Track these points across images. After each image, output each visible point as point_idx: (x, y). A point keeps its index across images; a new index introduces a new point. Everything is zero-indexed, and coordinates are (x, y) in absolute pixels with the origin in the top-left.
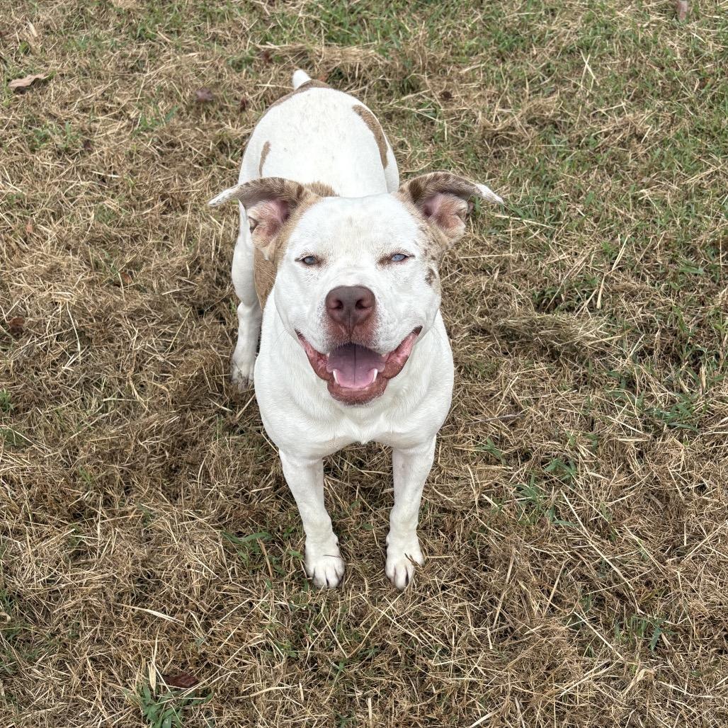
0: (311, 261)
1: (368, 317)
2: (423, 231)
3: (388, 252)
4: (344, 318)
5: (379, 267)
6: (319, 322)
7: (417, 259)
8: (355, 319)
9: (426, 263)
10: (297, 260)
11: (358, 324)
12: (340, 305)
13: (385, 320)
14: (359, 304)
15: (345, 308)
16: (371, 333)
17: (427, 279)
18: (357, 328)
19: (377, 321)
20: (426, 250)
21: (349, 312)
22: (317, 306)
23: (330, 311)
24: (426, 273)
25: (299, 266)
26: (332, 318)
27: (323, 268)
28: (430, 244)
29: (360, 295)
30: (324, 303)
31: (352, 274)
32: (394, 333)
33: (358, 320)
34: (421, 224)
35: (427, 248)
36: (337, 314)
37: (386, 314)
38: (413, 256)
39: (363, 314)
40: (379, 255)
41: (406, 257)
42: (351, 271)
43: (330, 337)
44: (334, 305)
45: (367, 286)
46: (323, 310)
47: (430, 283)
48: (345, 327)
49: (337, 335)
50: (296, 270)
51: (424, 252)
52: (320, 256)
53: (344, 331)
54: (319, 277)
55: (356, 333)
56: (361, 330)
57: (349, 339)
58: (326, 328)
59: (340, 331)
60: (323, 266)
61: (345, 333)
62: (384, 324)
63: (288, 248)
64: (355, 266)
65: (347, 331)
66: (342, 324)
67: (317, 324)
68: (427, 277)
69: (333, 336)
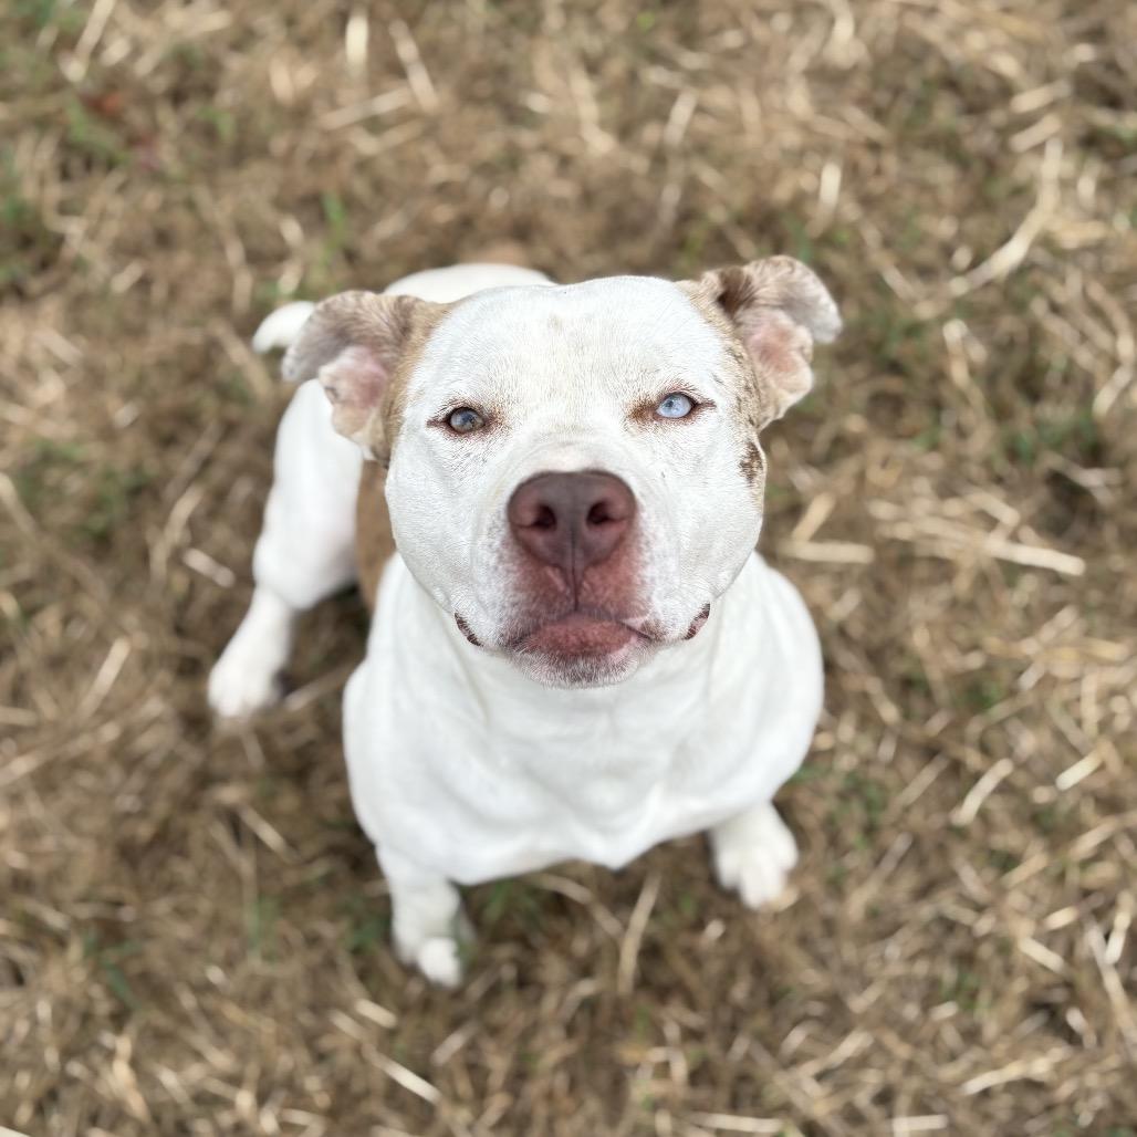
0: (467, 420)
1: (620, 543)
2: (735, 357)
3: (653, 390)
4: (559, 551)
5: (633, 426)
6: (493, 561)
7: (719, 412)
8: (587, 550)
9: (743, 427)
12: (546, 518)
13: (656, 548)
14: (596, 514)
15: (562, 524)
16: (629, 581)
17: (743, 465)
18: (595, 575)
19: (640, 550)
20: (739, 399)
21: (572, 534)
22: (487, 522)
23: (522, 532)
24: (743, 451)
26: (527, 550)
28: (747, 388)
29: (598, 493)
30: (503, 516)
31: (569, 444)
33: (597, 552)
35: (742, 396)
36: (539, 540)
37: (661, 535)
38: (711, 404)
39: (608, 534)
40: (631, 399)
41: (697, 404)
42: (564, 438)
43: (521, 596)
44: (529, 517)
45: (611, 469)
46: (503, 531)
47: (751, 477)
48: (563, 573)
49: (542, 592)
50: (430, 446)
51: (735, 402)
52: (488, 407)
53: (559, 582)
54: (488, 457)
55: (591, 585)
56: (603, 578)
57: (572, 601)
58: (513, 578)
59: (548, 582)
60: (496, 431)
61: (561, 588)
62: (657, 559)
63: (409, 405)
64: (574, 428)
65: (567, 583)
66: (555, 566)
67: (488, 569)
68: (747, 461)
69: (530, 595)
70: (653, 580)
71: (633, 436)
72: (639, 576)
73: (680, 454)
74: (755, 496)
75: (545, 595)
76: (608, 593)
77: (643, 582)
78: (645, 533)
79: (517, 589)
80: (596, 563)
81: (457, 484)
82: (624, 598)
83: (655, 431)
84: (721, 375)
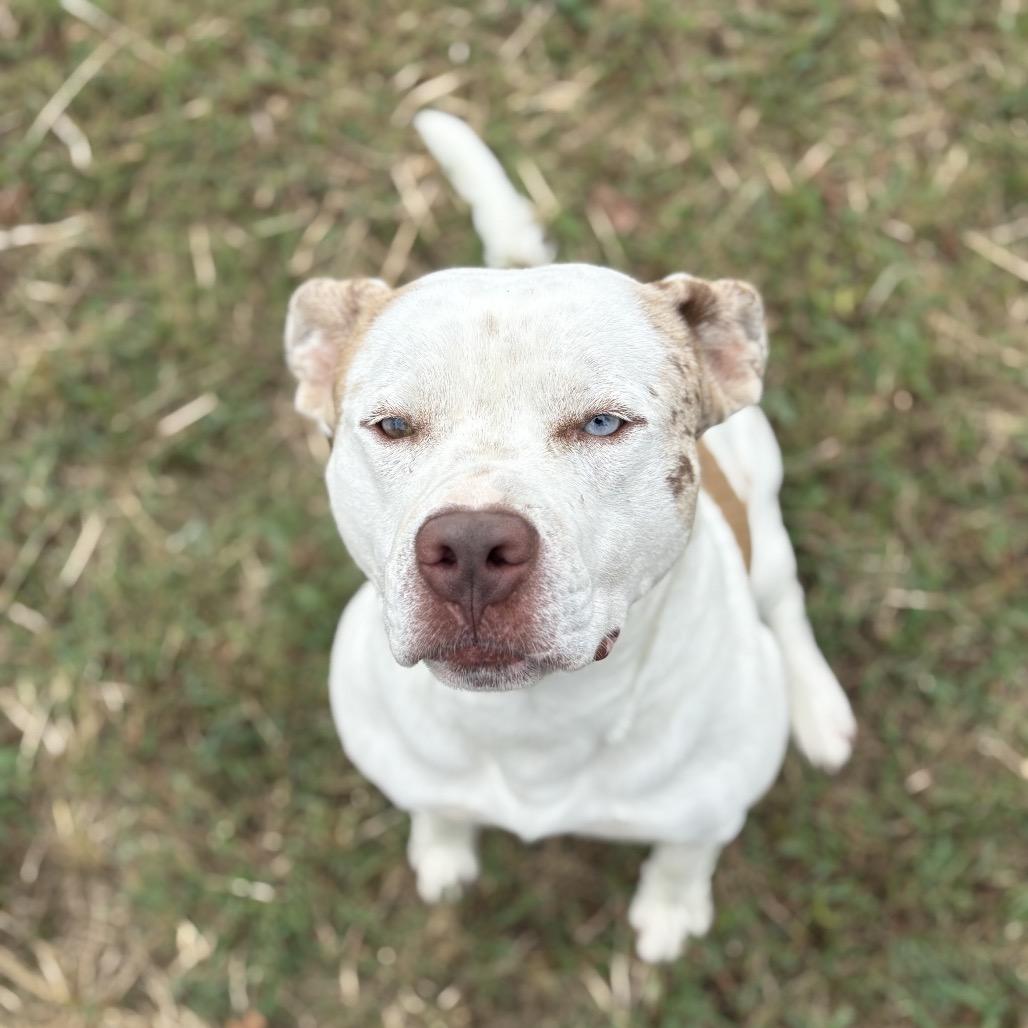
0: (395, 429)
1: (519, 584)
2: (678, 366)
3: (579, 410)
4: (458, 589)
5: (557, 446)
7: (651, 428)
8: (486, 590)
9: (676, 440)
10: (364, 424)
11: (494, 604)
12: (446, 556)
13: (562, 585)
14: (496, 556)
15: (461, 562)
16: (528, 620)
17: (671, 480)
18: (493, 613)
19: (540, 590)
20: (674, 413)
21: (470, 576)
23: (426, 568)
24: (673, 464)
25: (370, 438)
26: (429, 584)
27: (422, 446)
28: (687, 400)
29: (500, 533)
31: (485, 471)
32: (587, 612)
33: (495, 594)
34: (677, 351)
35: (678, 408)
36: (442, 576)
37: (566, 573)
38: (640, 421)
39: (504, 577)
40: (556, 417)
41: (623, 424)
42: (484, 461)
44: (432, 555)
45: (518, 507)
46: (410, 561)
47: (678, 491)
48: (463, 609)
49: (442, 624)
50: (363, 449)
51: (669, 415)
53: (458, 617)
54: (414, 468)
55: (490, 622)
56: (501, 616)
57: (472, 636)
58: (416, 605)
59: (448, 615)
60: (423, 441)
61: (461, 622)
62: (560, 596)
63: (347, 397)
64: (496, 447)
65: (466, 618)
66: (455, 602)
67: (395, 592)
68: (674, 475)
69: (431, 625)
70: (555, 616)
71: (555, 457)
72: (539, 615)
73: (603, 474)
74: (679, 510)
75: (444, 627)
76: (507, 630)
77: (543, 621)
78: (548, 573)
79: (419, 616)
80: (493, 602)
81: (386, 490)
82: (524, 636)
83: (580, 453)
84: (658, 388)
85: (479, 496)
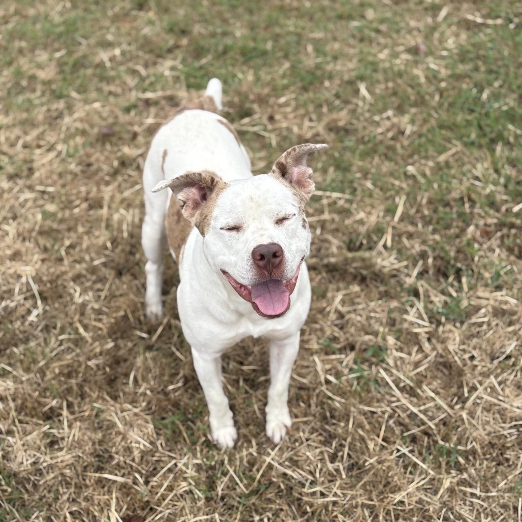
1: (281, 262)
4: (266, 265)
6: (249, 268)
8: (273, 264)
9: (301, 215)
10: (222, 229)
12: (262, 257)
13: (290, 261)
14: (275, 255)
15: (266, 259)
16: (284, 272)
17: (303, 226)
18: (275, 271)
19: (286, 263)
21: (269, 261)
22: (246, 259)
23: (256, 261)
24: (302, 222)
25: (224, 232)
26: (258, 266)
27: (241, 232)
29: (275, 249)
30: (251, 257)
33: (275, 265)
35: (300, 206)
36: (261, 263)
38: (294, 215)
39: (277, 260)
40: (274, 219)
43: (257, 277)
44: (259, 258)
45: (276, 242)
46: (251, 261)
48: (267, 271)
49: (262, 276)
51: (299, 210)
52: (237, 225)
53: (266, 273)
54: (239, 238)
55: (274, 273)
56: (277, 271)
57: (270, 277)
58: (255, 272)
59: (263, 273)
64: (262, 229)
65: (268, 273)
66: (265, 269)
69: (259, 277)
70: (289, 270)
71: (277, 229)
72: (286, 270)
76: (278, 274)
78: (287, 258)
79: (255, 275)
80: (275, 268)
84: (294, 203)
85: (265, 241)
